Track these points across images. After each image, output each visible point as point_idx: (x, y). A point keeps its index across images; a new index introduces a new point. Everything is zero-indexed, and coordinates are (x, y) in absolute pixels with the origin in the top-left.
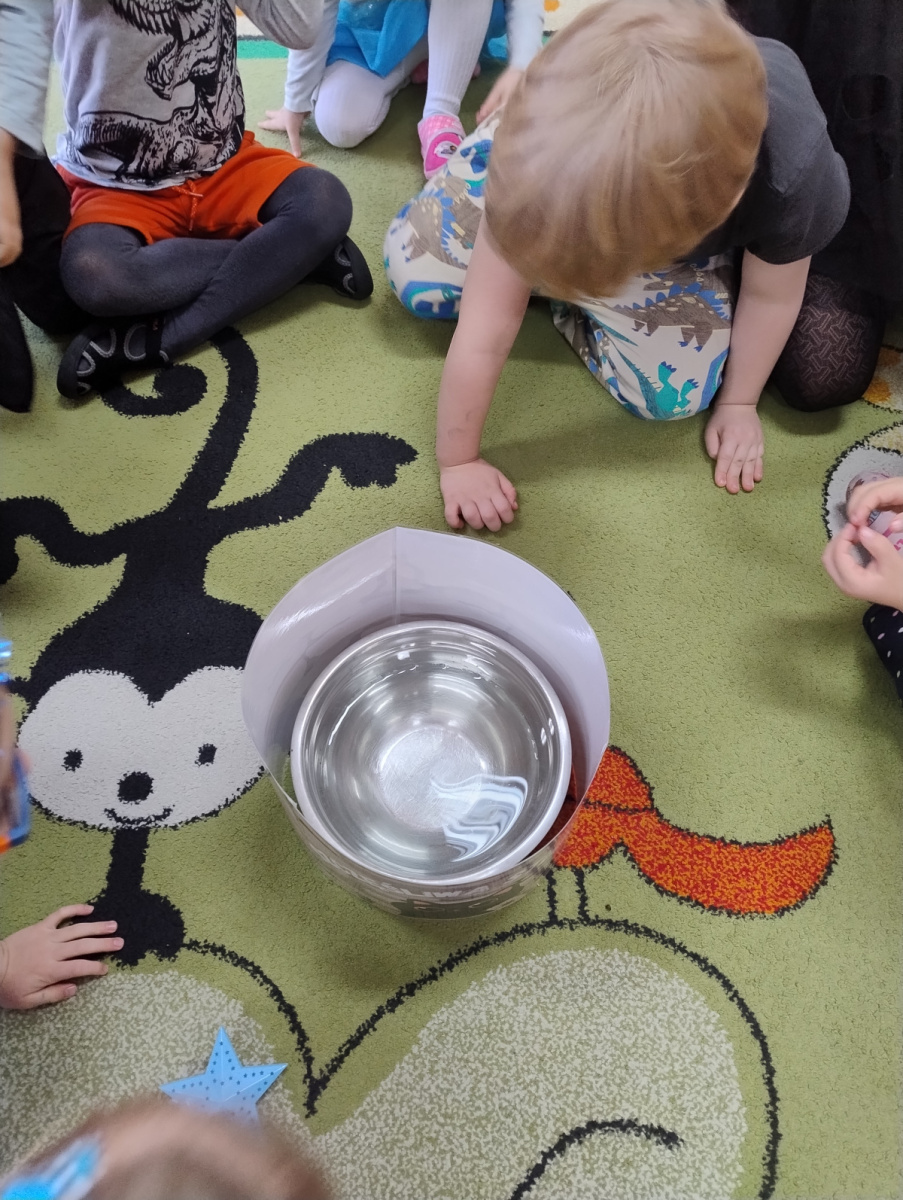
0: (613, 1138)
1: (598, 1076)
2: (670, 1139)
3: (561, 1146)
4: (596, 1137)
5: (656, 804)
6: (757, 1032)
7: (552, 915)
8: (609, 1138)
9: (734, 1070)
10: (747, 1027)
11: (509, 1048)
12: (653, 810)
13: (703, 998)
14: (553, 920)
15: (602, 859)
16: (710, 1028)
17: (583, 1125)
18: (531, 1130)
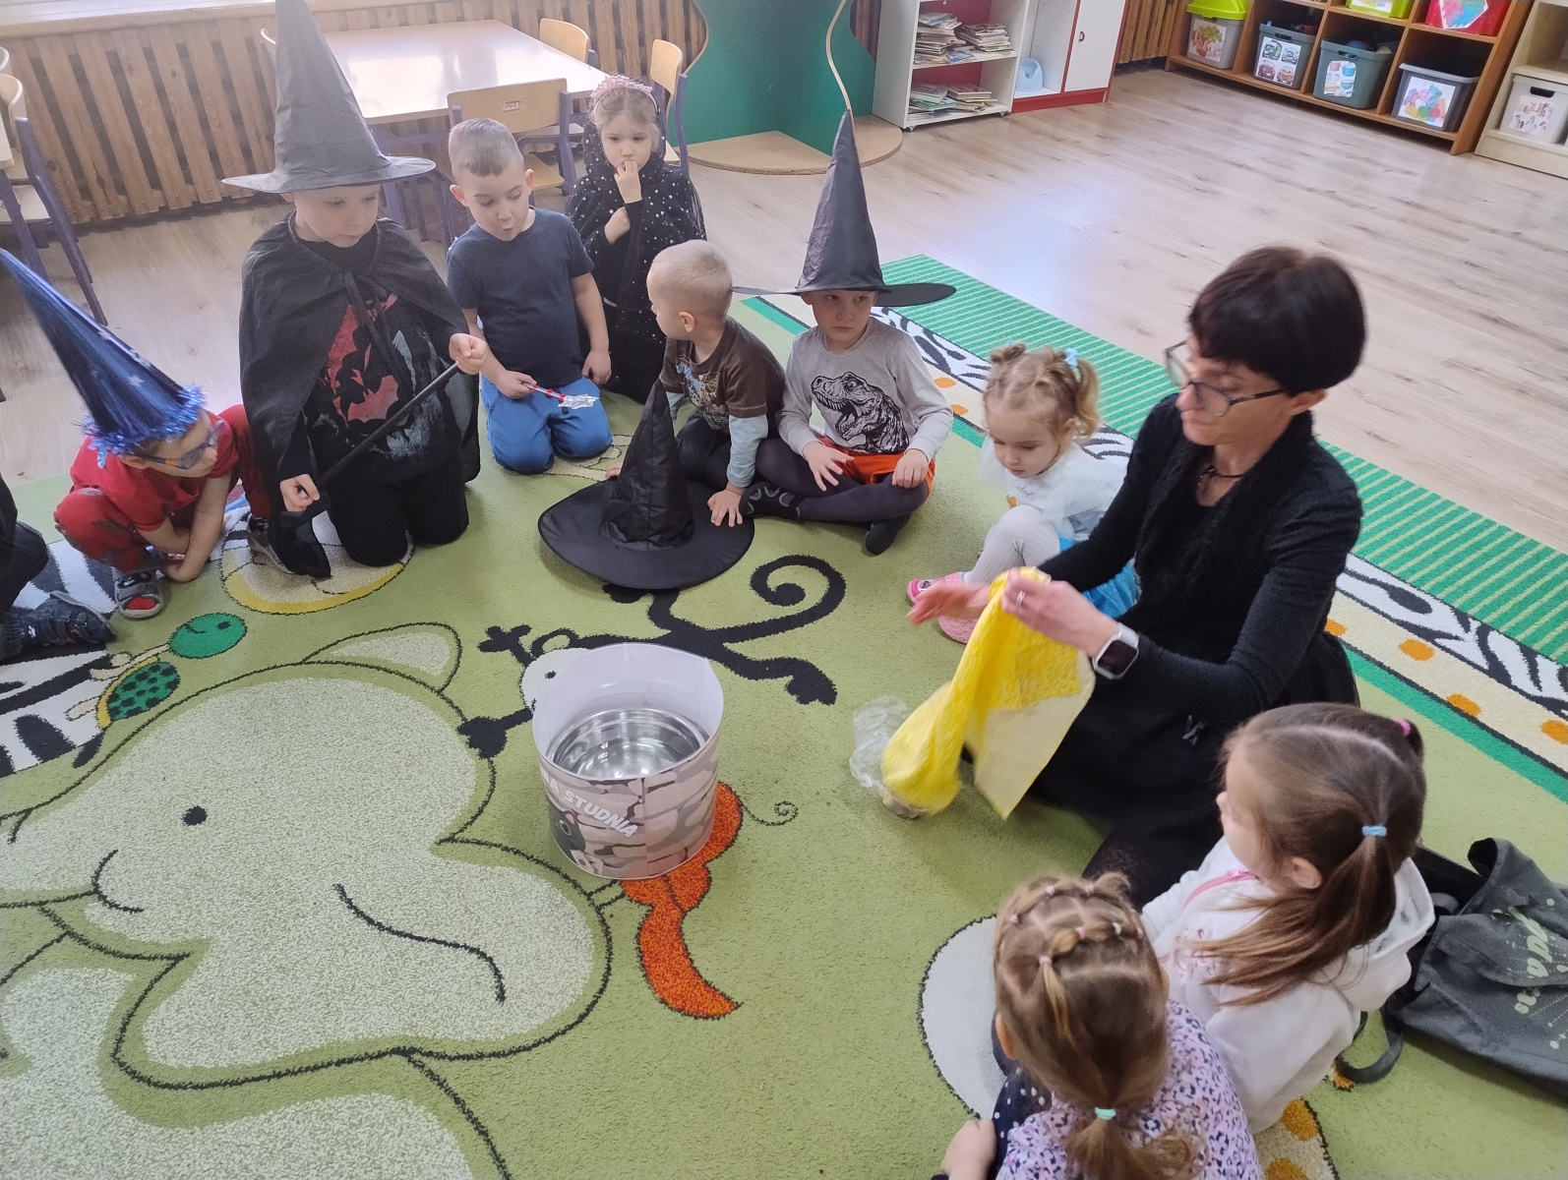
0: (489, 972)
1: (517, 951)
2: (501, 997)
3: (472, 950)
4: (485, 964)
5: (689, 913)
6: (582, 1017)
7: (591, 893)
8: (487, 969)
9: (554, 1014)
11: (510, 905)
12: (684, 913)
13: (587, 982)
14: (589, 895)
15: (637, 902)
16: (572, 993)
17: (488, 956)
18: (475, 934)
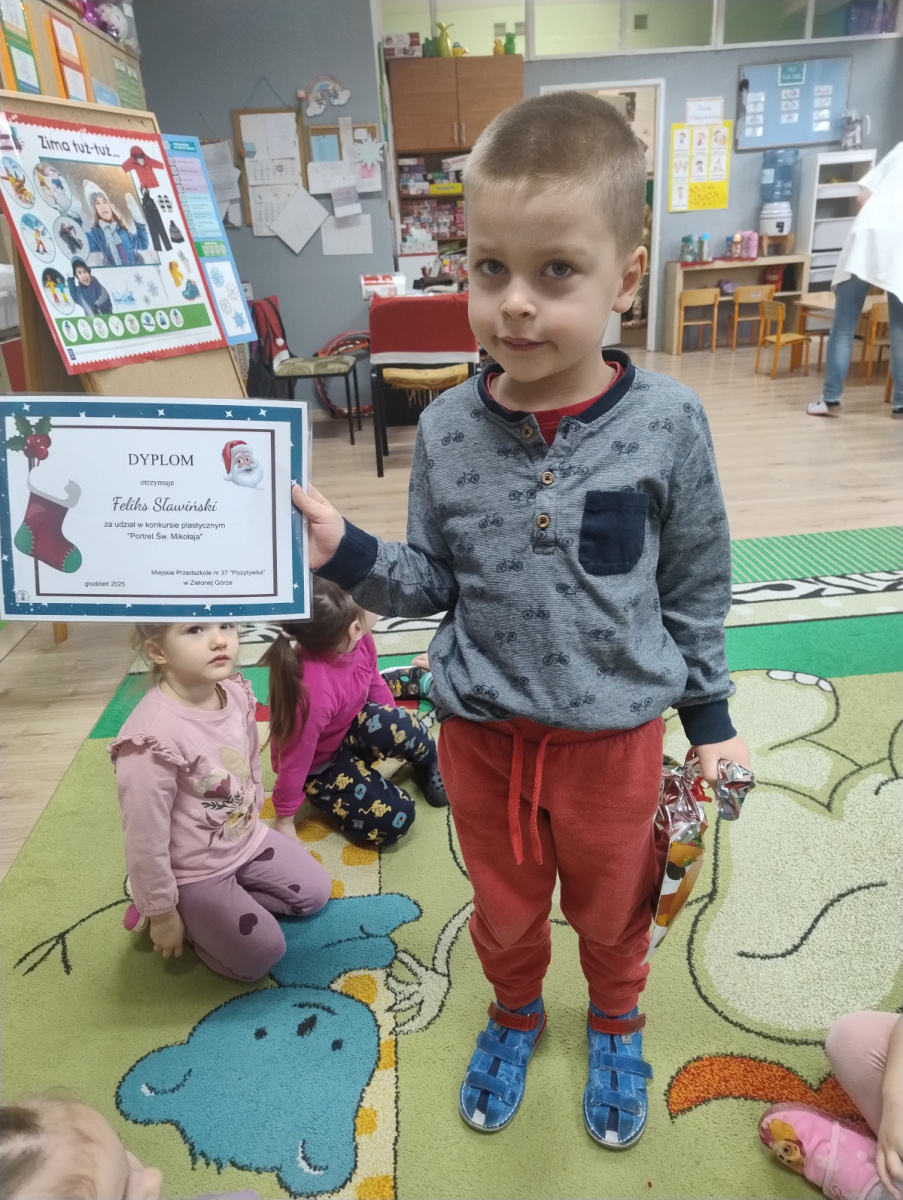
0: (770, 952)
2: (742, 954)
3: (796, 948)
4: (779, 952)
6: (705, 999)
8: (774, 952)
10: (711, 1000)
13: (739, 1012)
15: (825, 1080)
16: (732, 998)
17: (788, 956)
18: (814, 953)
